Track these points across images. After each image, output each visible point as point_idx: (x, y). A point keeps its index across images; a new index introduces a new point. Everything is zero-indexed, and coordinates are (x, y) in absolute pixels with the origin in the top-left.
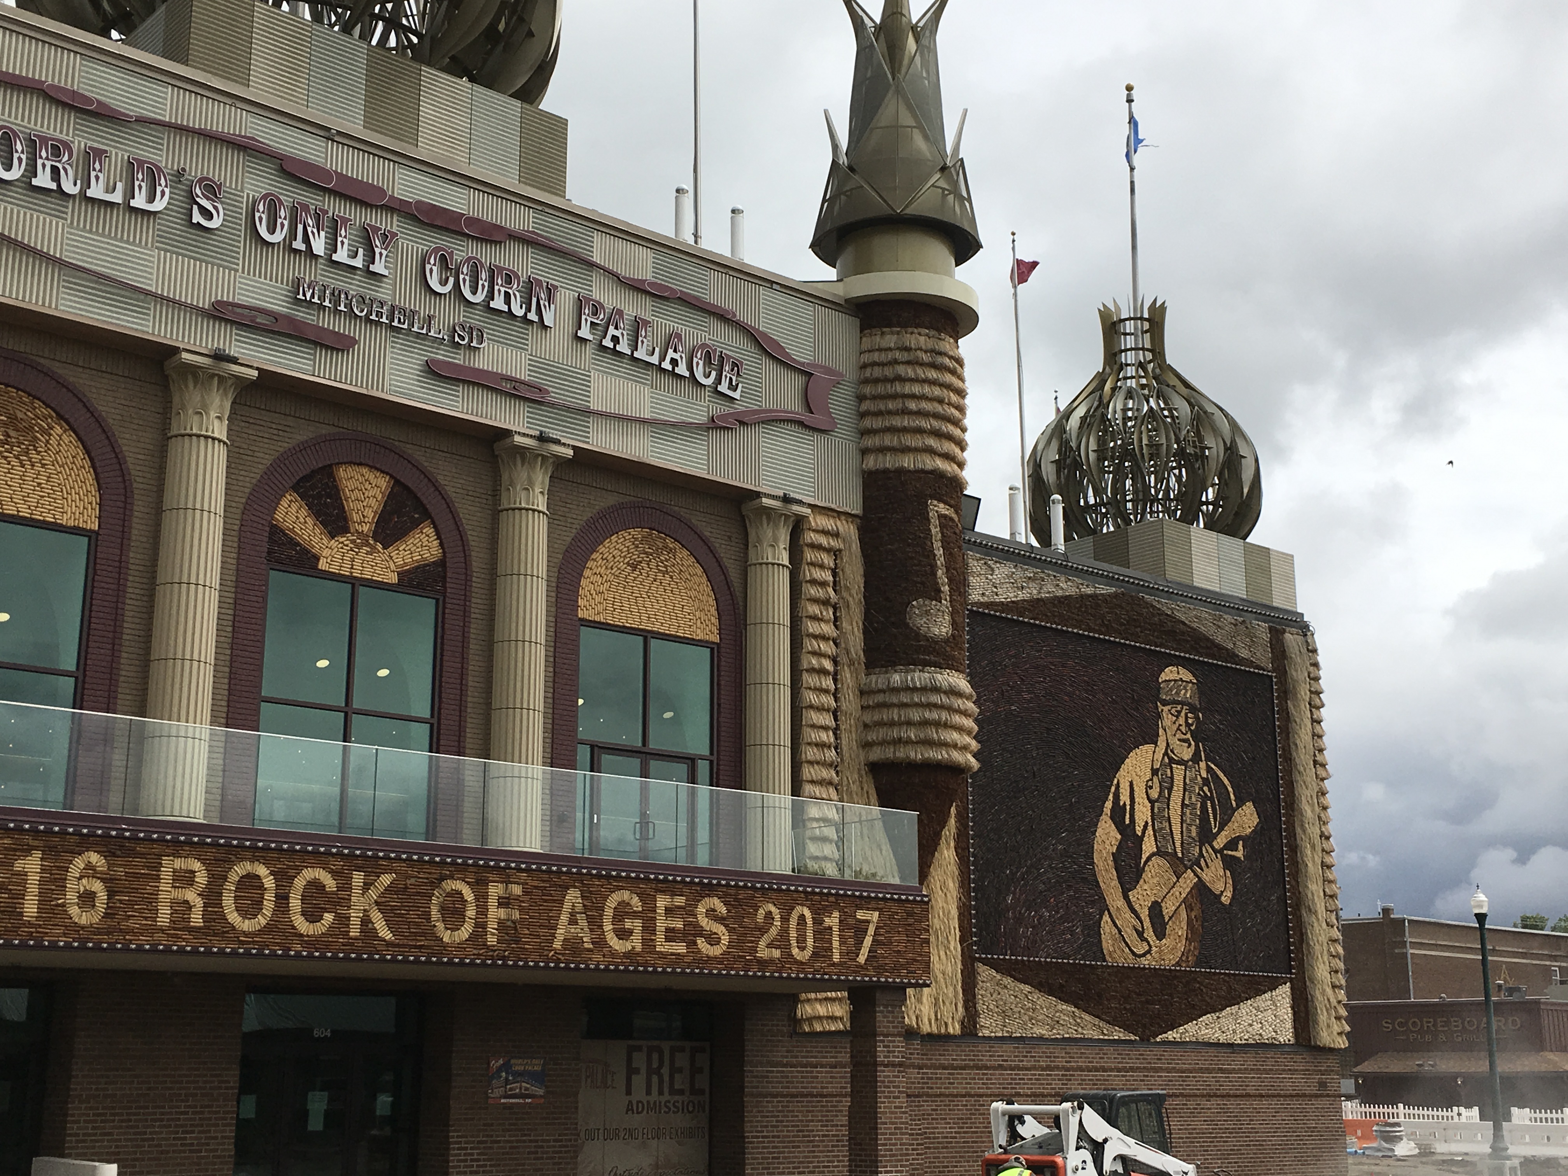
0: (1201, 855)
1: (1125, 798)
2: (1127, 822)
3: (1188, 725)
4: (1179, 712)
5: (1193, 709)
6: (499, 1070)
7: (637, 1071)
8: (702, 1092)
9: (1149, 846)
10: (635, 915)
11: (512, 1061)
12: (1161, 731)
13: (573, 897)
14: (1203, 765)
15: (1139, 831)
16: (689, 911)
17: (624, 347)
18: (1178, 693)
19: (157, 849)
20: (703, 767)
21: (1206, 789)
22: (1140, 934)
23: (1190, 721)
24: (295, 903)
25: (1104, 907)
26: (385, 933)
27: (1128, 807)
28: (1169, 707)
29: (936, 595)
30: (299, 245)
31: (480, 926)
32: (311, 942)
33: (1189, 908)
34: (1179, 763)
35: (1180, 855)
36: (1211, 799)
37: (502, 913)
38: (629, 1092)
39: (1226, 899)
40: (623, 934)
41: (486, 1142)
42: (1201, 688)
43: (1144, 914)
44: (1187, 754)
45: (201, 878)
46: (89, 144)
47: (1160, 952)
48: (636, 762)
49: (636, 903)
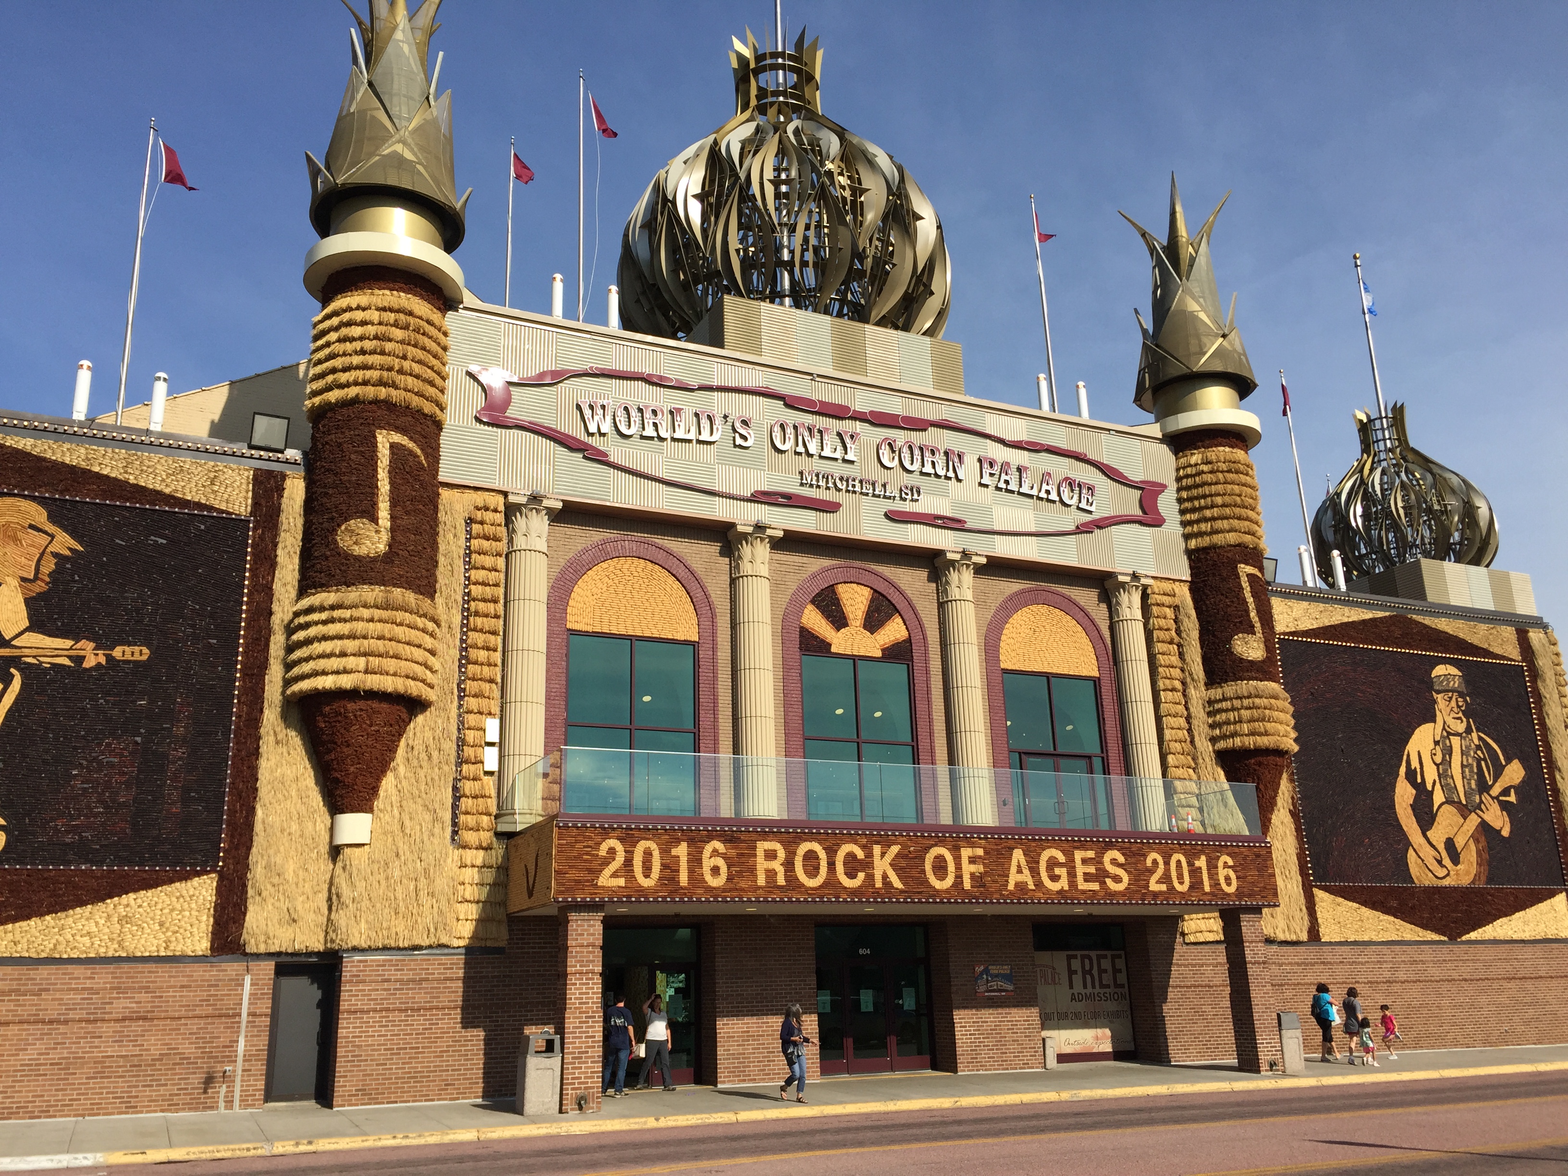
0: (1481, 802)
1: (1415, 764)
2: (1419, 780)
3: (1459, 707)
4: (1451, 698)
5: (1461, 695)
6: (982, 973)
7: (1075, 972)
8: (1122, 986)
9: (1438, 797)
10: (1061, 865)
11: (990, 967)
12: (1438, 713)
13: (1018, 855)
14: (1474, 735)
15: (1429, 788)
16: (1098, 861)
17: (1013, 486)
18: (1448, 684)
19: (754, 836)
20: (1097, 763)
21: (1479, 752)
22: (1440, 862)
23: (1460, 704)
24: (840, 868)
25: (1408, 844)
26: (897, 884)
27: (1418, 770)
28: (1442, 695)
29: (1251, 630)
30: (800, 449)
31: (959, 877)
32: (854, 892)
33: (1477, 841)
34: (1454, 735)
35: (1464, 802)
36: (1485, 760)
37: (973, 868)
38: (1071, 987)
39: (1505, 833)
40: (1055, 878)
41: (978, 1022)
42: (1467, 678)
43: (1441, 847)
44: (1461, 727)
45: (781, 854)
46: (673, 406)
47: (1457, 874)
48: (1050, 761)
49: (1062, 858)
